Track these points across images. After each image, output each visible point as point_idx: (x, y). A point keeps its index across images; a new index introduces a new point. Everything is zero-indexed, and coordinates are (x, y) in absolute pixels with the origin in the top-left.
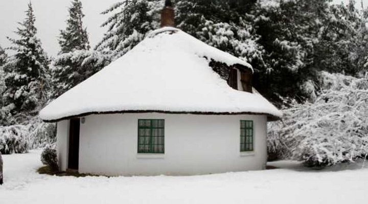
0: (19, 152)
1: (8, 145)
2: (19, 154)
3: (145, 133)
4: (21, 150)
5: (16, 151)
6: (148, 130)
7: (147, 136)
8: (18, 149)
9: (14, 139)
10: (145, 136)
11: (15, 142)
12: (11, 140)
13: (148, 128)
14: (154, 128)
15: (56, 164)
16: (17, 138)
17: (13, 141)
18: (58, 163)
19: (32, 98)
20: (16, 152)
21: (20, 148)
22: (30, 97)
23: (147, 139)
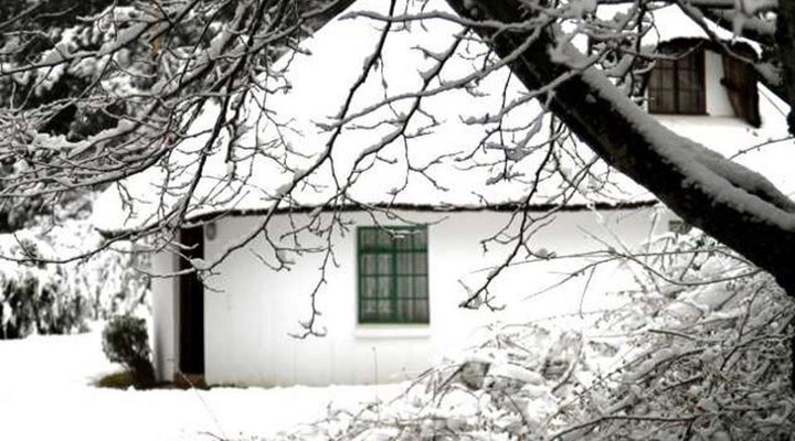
0: (55, 330)
1: (13, 305)
2: (55, 337)
3: (377, 265)
4: (60, 321)
5: (44, 324)
6: (386, 257)
7: (383, 275)
8: (47, 318)
9: (33, 283)
10: (377, 276)
11: (39, 292)
12: (21, 285)
13: (384, 251)
14: (402, 251)
15: (148, 360)
16: (44, 277)
17: (31, 291)
18: (151, 357)
19: (116, 86)
20: (42, 332)
21: (56, 313)
22: (105, 84)
23: (385, 282)
